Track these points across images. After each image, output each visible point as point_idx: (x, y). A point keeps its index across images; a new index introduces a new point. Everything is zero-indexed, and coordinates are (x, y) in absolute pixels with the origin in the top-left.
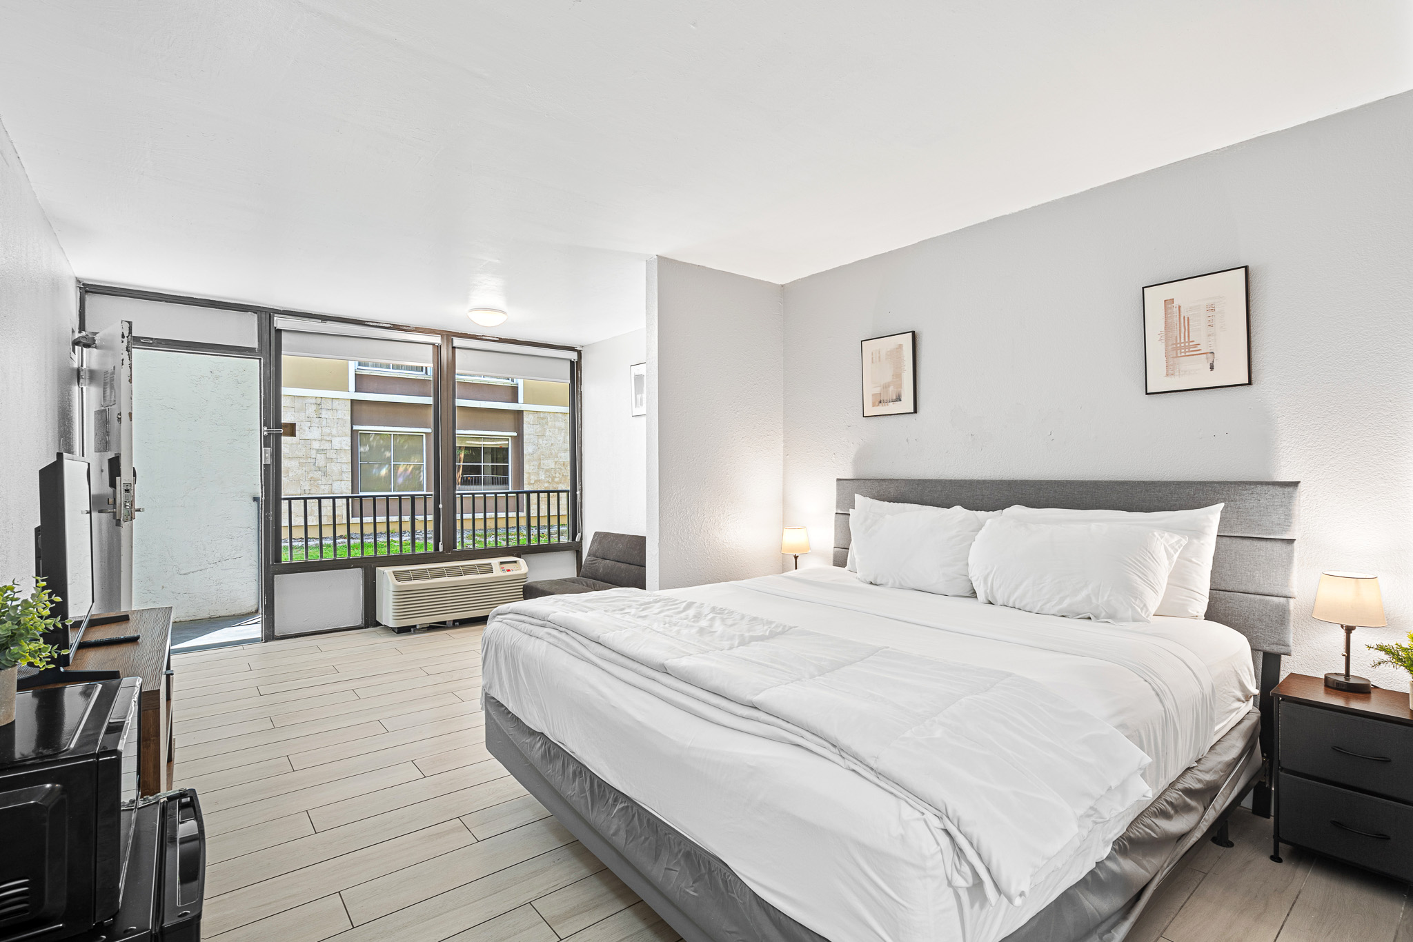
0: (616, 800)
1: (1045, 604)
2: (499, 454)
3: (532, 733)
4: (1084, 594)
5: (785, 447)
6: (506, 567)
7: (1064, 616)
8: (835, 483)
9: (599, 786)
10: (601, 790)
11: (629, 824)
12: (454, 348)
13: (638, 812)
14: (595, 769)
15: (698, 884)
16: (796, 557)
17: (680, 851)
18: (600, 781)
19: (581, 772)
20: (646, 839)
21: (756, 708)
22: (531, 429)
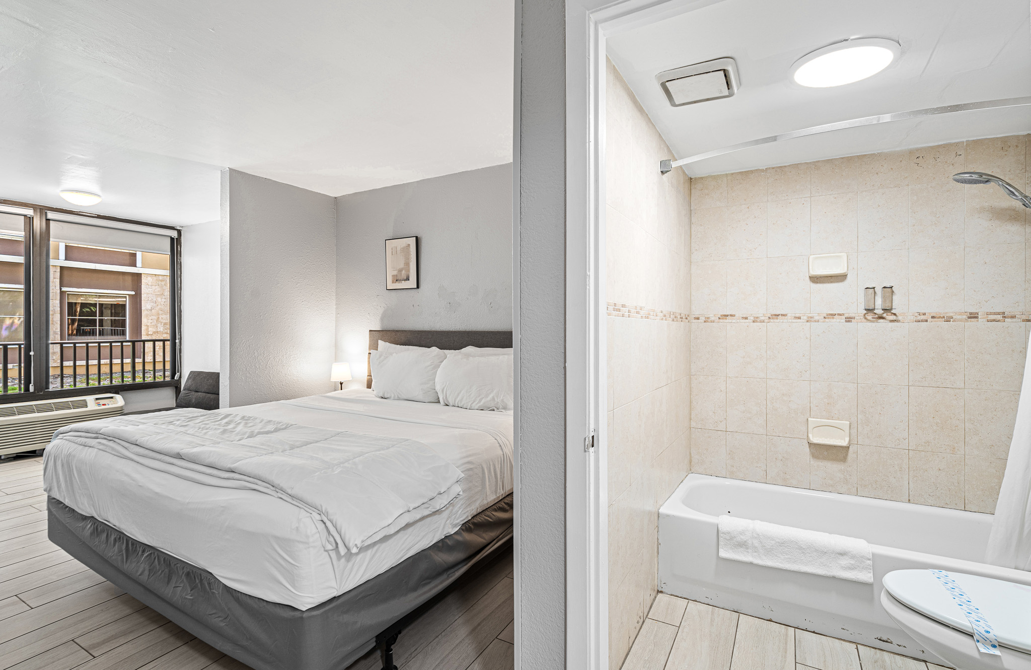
0: (143, 551)
1: (473, 403)
2: (118, 309)
3: (85, 518)
4: (491, 396)
5: (337, 308)
6: (102, 402)
7: (482, 410)
8: (368, 333)
9: (133, 544)
10: (132, 547)
11: (151, 565)
12: (48, 220)
13: (158, 555)
14: (131, 534)
15: (193, 591)
16: (341, 384)
17: (183, 573)
18: (134, 541)
19: (120, 538)
20: (162, 572)
21: (234, 472)
22: (149, 289)
